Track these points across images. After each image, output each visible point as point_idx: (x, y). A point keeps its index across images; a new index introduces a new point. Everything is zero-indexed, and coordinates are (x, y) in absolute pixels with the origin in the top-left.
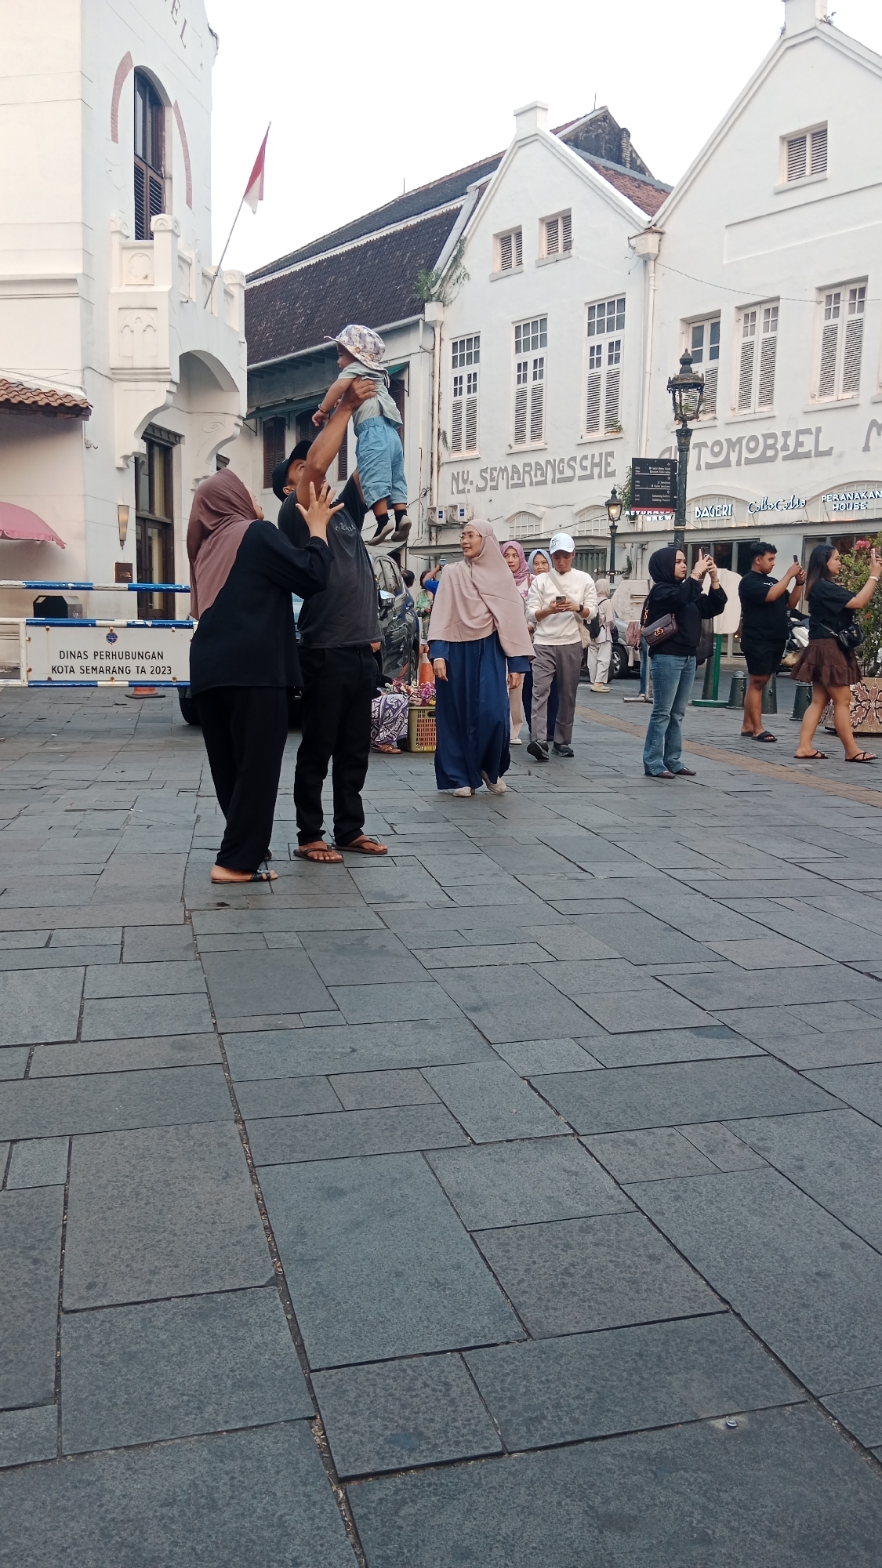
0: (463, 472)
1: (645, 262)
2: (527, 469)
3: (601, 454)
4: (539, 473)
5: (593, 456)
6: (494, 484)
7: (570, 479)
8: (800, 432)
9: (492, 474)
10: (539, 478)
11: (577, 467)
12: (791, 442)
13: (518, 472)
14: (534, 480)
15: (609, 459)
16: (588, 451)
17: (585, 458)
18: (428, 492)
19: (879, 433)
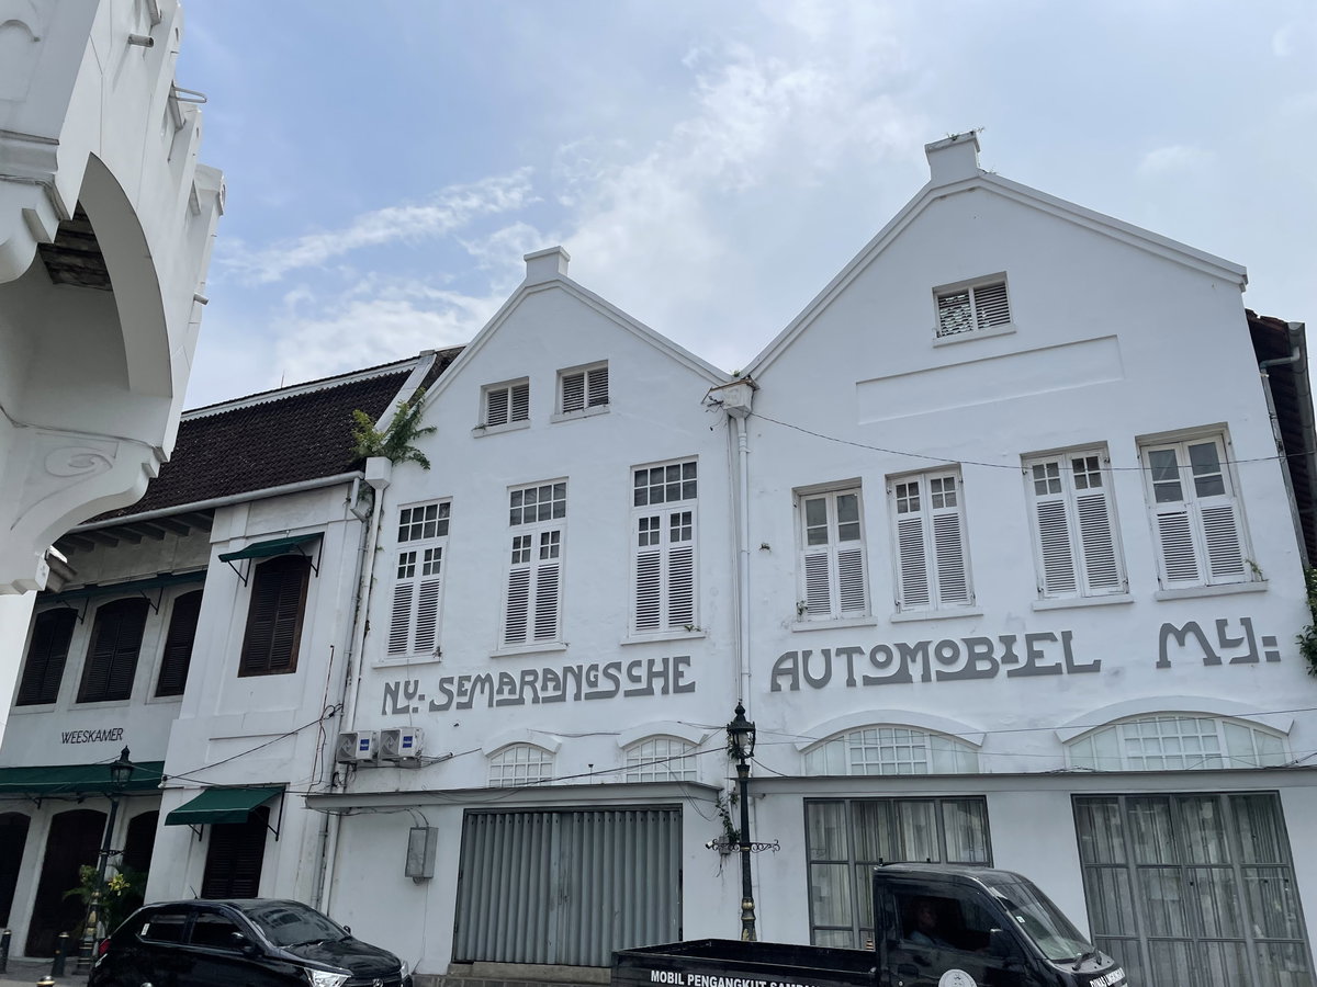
0: (407, 683)
1: (732, 419)
2: (529, 678)
3: (665, 661)
4: (551, 685)
5: (651, 663)
6: (465, 700)
7: (609, 695)
8: (1030, 639)
9: (461, 685)
10: (551, 693)
11: (623, 677)
12: (1020, 650)
13: (512, 682)
14: (541, 695)
15: (681, 667)
16: (643, 655)
17: (638, 664)
18: (337, 711)
19: (1181, 643)
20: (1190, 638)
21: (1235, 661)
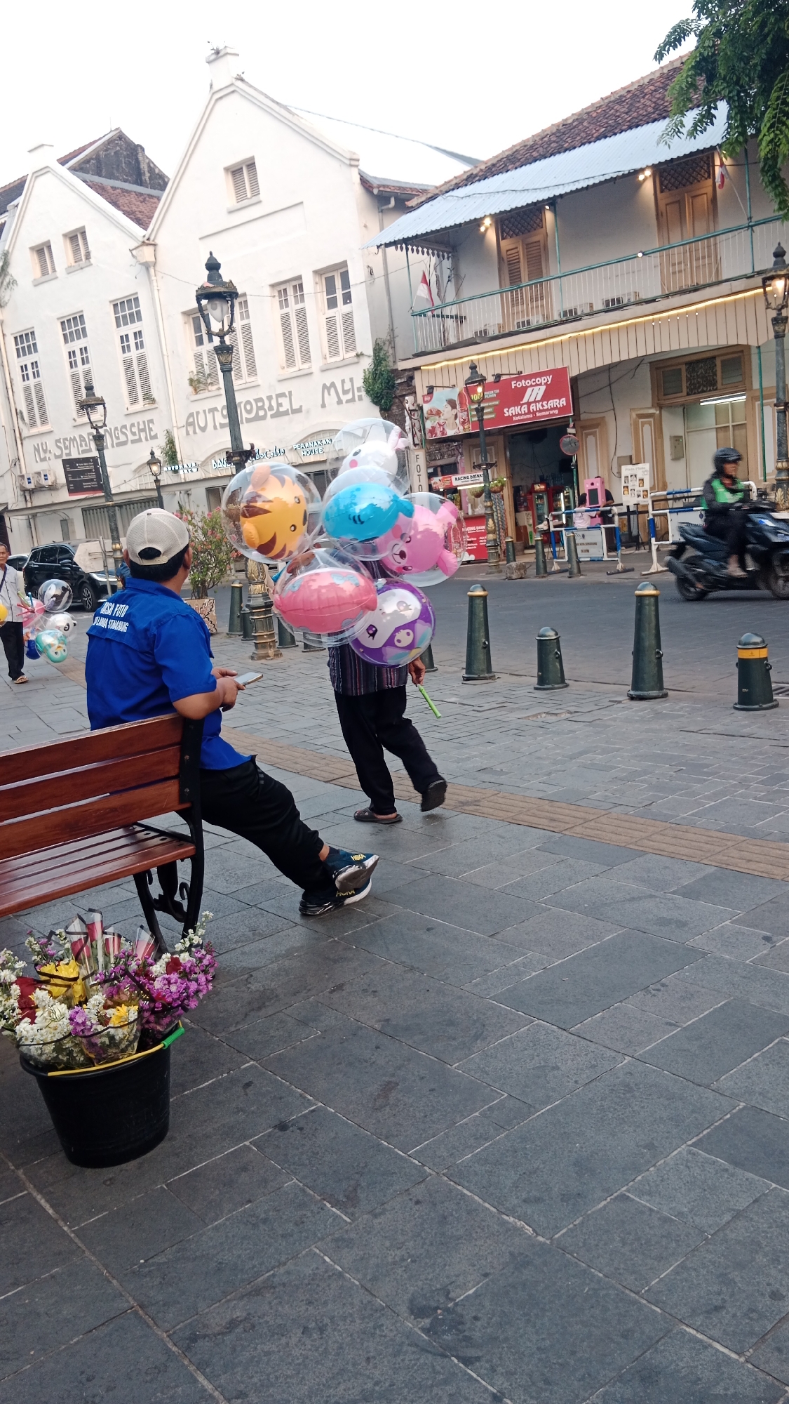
0: (42, 444)
1: (147, 269)
2: (91, 437)
3: (144, 422)
5: (138, 423)
6: (68, 451)
7: (124, 443)
8: (278, 396)
9: (65, 443)
11: (128, 433)
12: (274, 403)
13: (84, 440)
15: (151, 425)
16: (135, 420)
17: (133, 425)
18: (16, 462)
19: (329, 394)
20: (332, 391)
21: (348, 401)
